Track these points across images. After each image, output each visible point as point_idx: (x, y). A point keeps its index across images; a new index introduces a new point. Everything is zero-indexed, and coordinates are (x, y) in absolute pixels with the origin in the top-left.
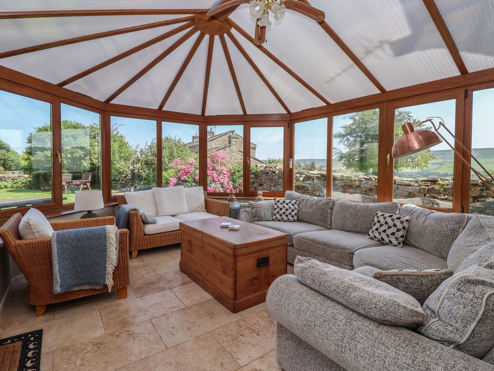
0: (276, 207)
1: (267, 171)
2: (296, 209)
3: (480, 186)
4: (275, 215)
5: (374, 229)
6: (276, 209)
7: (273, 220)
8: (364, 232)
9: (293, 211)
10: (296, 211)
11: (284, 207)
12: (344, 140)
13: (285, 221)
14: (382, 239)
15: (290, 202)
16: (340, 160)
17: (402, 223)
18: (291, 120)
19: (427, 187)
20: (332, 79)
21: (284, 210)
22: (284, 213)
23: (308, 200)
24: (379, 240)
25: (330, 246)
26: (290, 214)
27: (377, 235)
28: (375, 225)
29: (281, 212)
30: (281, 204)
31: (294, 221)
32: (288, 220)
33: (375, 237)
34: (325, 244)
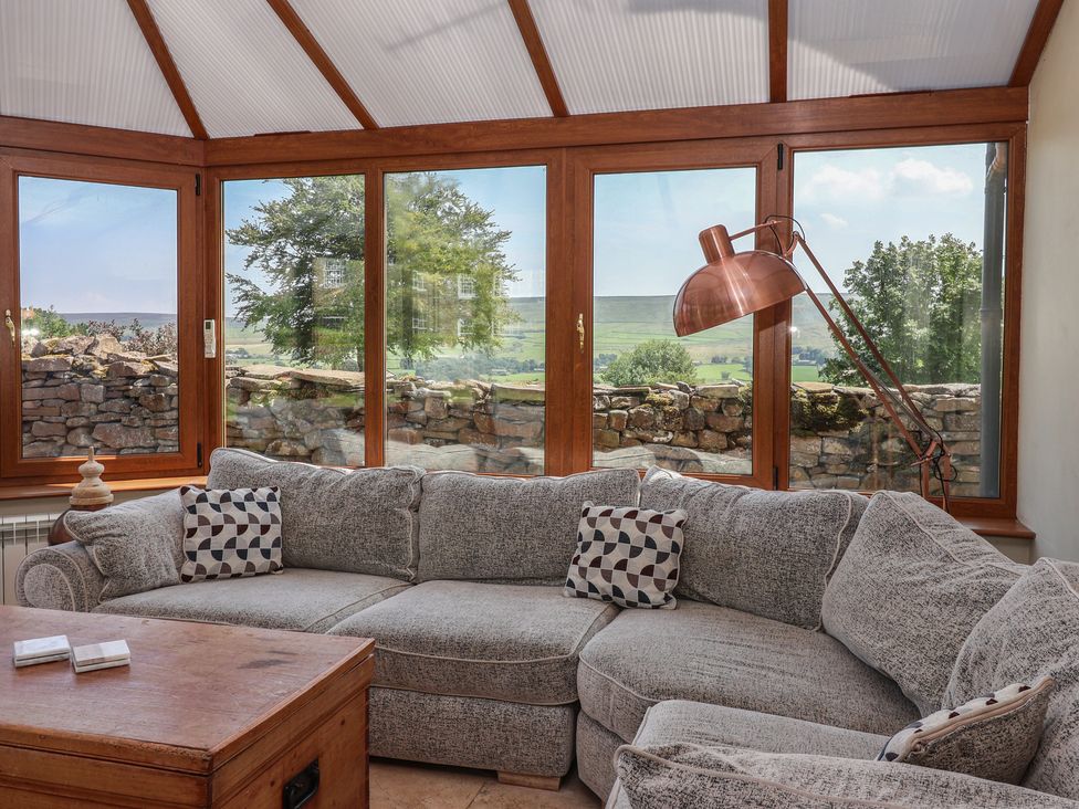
0: (191, 521)
1: (52, 368)
2: (274, 519)
3: (741, 403)
4: (192, 556)
5: (586, 559)
6: (192, 532)
7: (186, 579)
8: (552, 576)
9: (265, 529)
10: (275, 531)
11: (229, 520)
12: (268, 253)
13: (237, 576)
14: (617, 591)
15: (249, 498)
16: (254, 319)
17: (668, 531)
18: (208, 168)
19: (625, 412)
20: (410, 40)
21: (229, 531)
22: (231, 544)
23: (319, 482)
24: (606, 598)
25: (484, 648)
26: (255, 543)
27: (599, 581)
28: (586, 547)
29: (219, 542)
30: (216, 507)
31: (274, 569)
32: (252, 572)
33: (592, 588)
34: (463, 646)
